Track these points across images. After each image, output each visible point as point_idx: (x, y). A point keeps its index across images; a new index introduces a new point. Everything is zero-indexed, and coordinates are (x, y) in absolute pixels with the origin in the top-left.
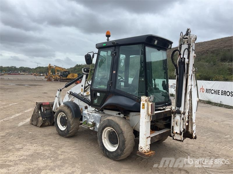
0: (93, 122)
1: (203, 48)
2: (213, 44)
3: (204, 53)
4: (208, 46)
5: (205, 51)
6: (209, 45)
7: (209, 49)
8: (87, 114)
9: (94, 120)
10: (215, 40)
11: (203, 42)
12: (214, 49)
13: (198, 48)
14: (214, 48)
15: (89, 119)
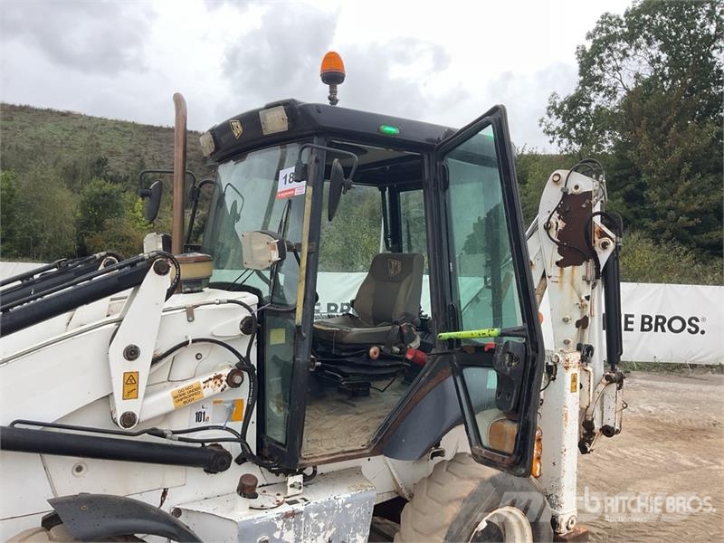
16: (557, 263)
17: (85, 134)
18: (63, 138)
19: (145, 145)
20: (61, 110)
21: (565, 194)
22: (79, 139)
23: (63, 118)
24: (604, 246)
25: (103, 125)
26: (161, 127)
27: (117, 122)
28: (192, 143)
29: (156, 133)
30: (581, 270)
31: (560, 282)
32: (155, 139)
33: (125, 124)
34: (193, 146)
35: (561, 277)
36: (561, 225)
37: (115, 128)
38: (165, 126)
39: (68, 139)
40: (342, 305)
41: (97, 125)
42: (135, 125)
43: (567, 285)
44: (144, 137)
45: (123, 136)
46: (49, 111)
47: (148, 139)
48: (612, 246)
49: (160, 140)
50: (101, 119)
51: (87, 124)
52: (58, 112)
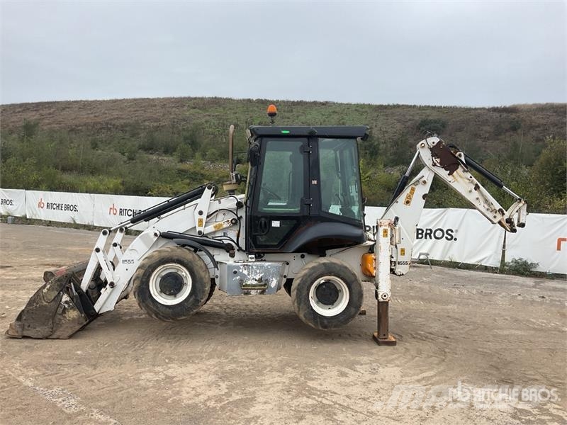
0: (260, 280)
1: (95, 116)
2: (117, 110)
3: (101, 129)
4: (106, 112)
5: (102, 124)
6: (110, 112)
7: (111, 120)
8: (242, 267)
9: (261, 275)
10: (121, 100)
11: (91, 101)
12: (122, 122)
13: (81, 113)
14: (123, 118)
15: (249, 275)
16: (449, 174)
17: (336, 117)
18: (322, 121)
19: (376, 120)
20: (322, 101)
21: (430, 149)
22: (332, 120)
23: (323, 106)
24: (460, 155)
25: (348, 109)
26: (389, 105)
27: (357, 105)
28: (411, 115)
29: (385, 111)
30: (460, 170)
31: (456, 180)
32: (383, 115)
33: (363, 106)
34: (411, 117)
35: (455, 178)
36: (438, 160)
37: (356, 110)
38: (391, 104)
39: (324, 121)
40: (427, 230)
41: (344, 110)
42: (370, 106)
43: (459, 179)
44: (375, 114)
45: (361, 115)
46: (315, 103)
47: (378, 116)
48: (462, 154)
49: (387, 115)
50: (347, 104)
51: (337, 110)
52: (321, 103)
